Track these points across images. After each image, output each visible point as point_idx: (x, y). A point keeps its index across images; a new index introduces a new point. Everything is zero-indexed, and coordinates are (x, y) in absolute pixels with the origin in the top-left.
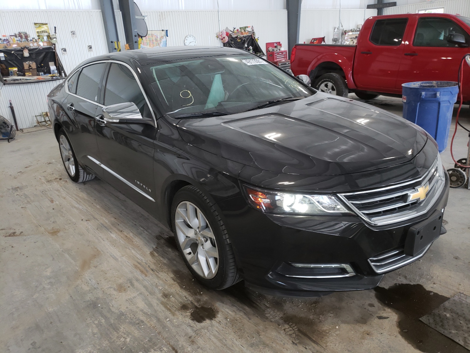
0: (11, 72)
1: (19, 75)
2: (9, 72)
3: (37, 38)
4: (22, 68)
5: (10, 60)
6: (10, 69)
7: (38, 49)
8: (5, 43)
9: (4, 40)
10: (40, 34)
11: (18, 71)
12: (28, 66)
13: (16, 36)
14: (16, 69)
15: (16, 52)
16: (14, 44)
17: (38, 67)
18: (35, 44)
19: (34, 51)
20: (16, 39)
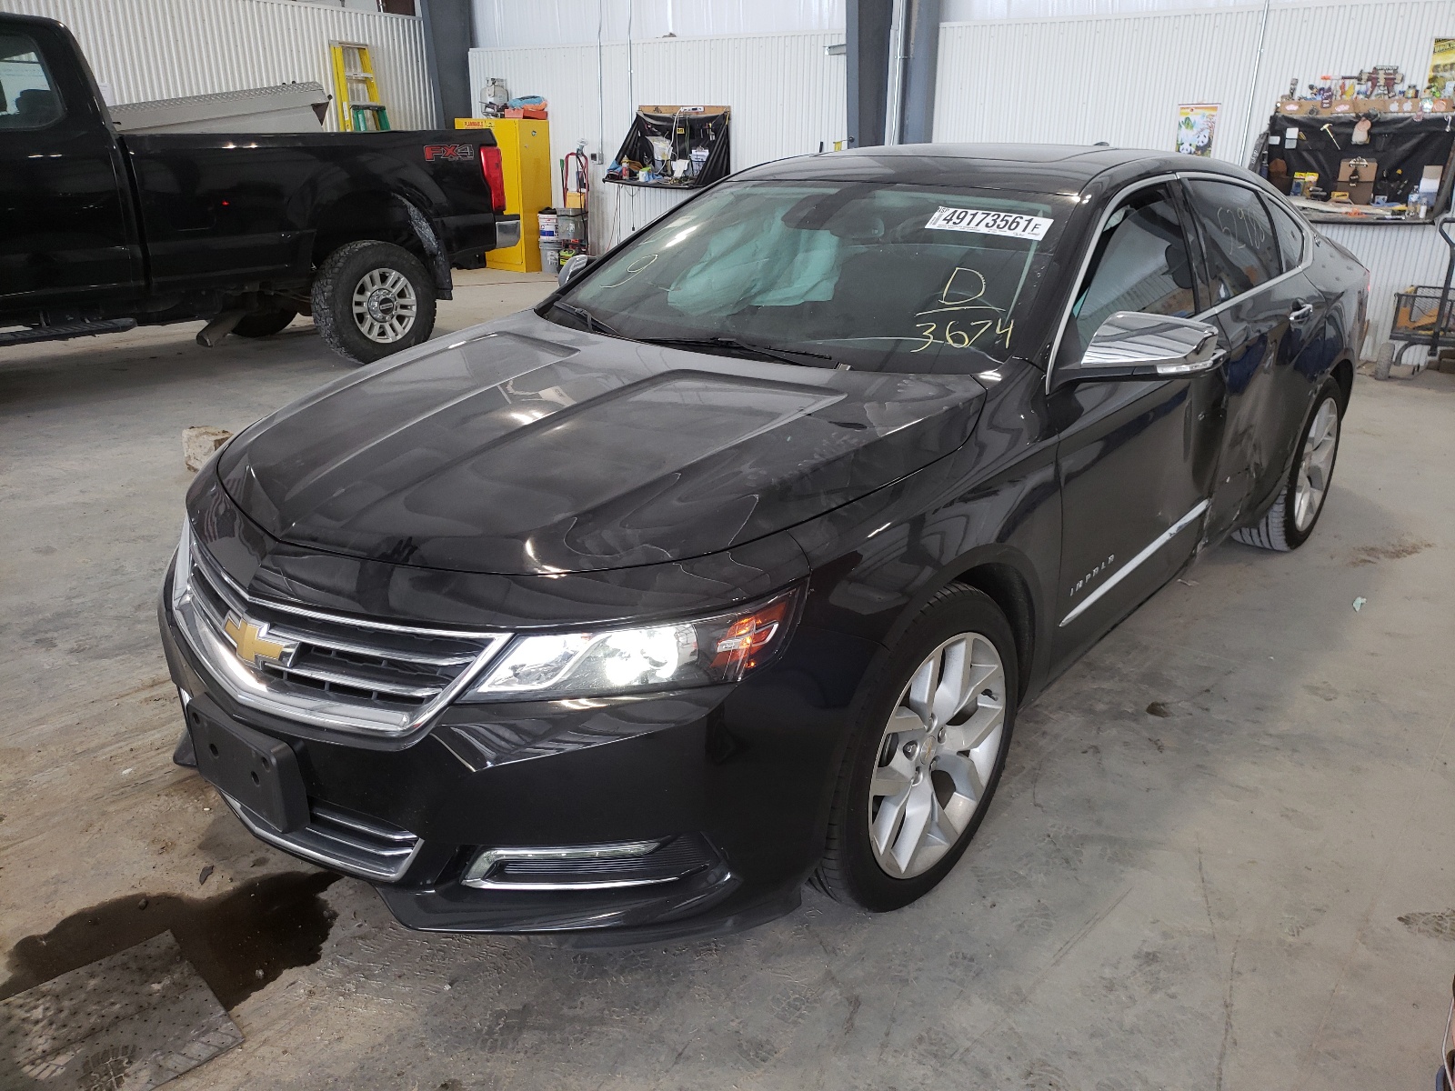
0: (1298, 185)
1: (1315, 197)
2: (1291, 184)
3: (1422, 84)
4: (1331, 177)
5: (1308, 150)
6: (1297, 175)
7: (1409, 120)
8: (1319, 98)
9: (1322, 89)
10: (1439, 75)
11: (1318, 183)
12: (1351, 171)
13: (1359, 79)
14: (1312, 177)
15: (1335, 129)
16: (1343, 102)
17: (1379, 178)
18: (1408, 106)
19: (1392, 129)
20: (1357, 88)
